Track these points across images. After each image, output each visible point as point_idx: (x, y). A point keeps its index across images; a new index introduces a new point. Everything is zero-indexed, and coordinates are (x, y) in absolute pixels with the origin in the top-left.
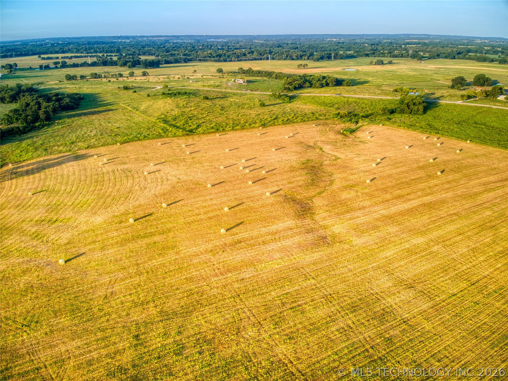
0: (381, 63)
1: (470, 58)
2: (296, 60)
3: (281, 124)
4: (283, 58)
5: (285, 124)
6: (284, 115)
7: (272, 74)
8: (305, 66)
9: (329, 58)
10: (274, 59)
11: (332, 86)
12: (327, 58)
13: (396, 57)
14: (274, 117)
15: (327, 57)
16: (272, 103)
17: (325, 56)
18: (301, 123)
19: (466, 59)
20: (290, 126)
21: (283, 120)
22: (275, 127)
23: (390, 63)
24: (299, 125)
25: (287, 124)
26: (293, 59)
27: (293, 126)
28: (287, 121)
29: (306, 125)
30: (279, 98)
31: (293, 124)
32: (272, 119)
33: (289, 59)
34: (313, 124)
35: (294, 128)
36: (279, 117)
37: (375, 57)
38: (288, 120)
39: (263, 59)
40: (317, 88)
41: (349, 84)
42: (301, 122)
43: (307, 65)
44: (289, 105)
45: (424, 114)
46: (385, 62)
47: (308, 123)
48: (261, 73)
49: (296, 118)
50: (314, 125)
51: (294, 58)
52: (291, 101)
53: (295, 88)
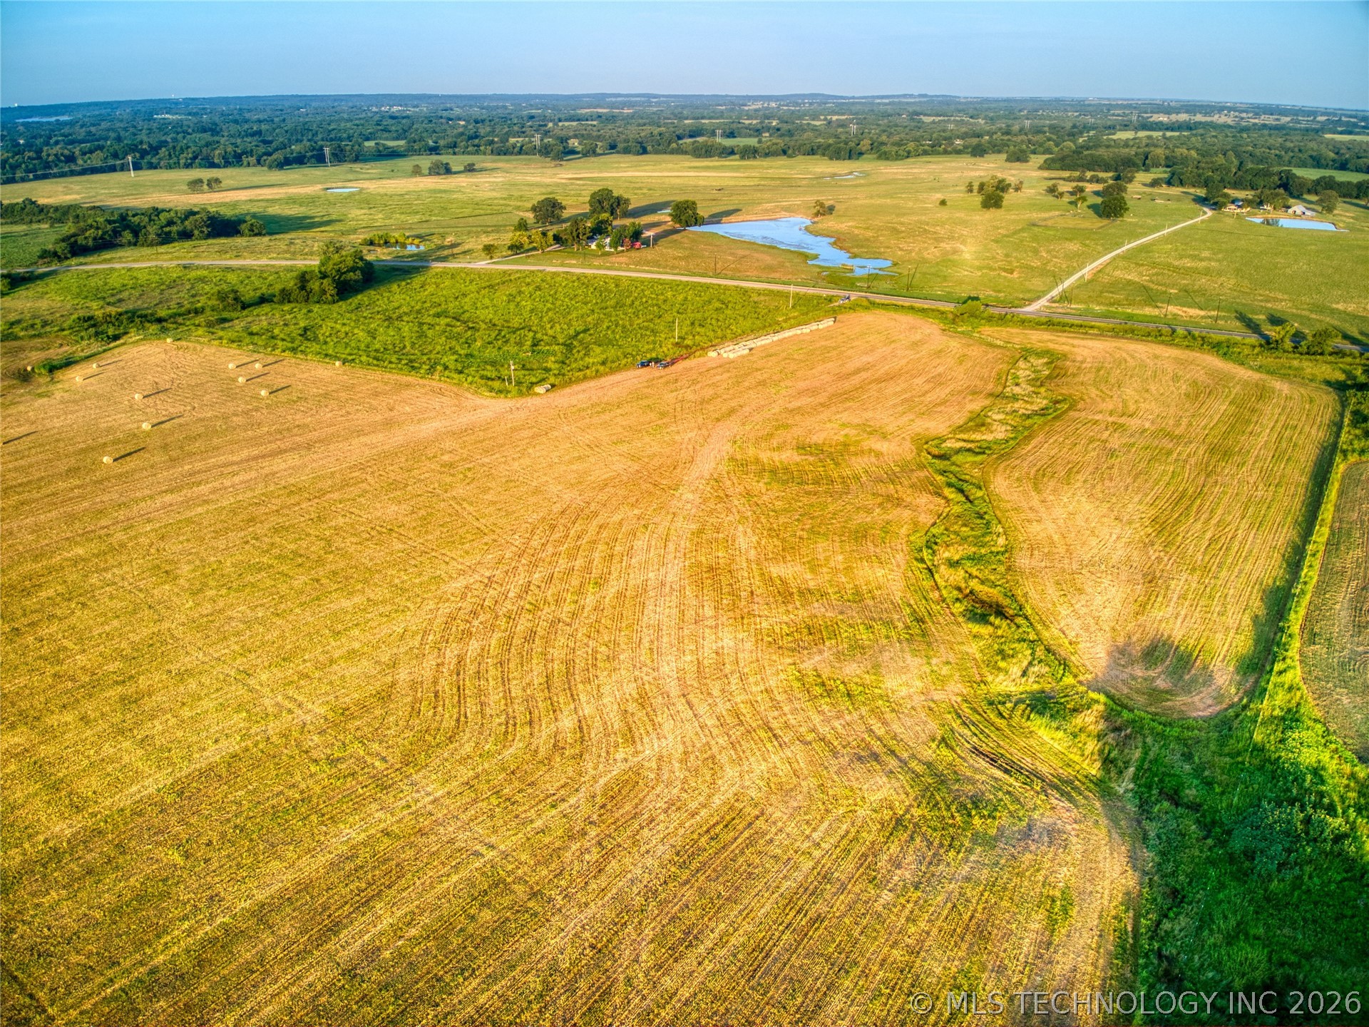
0: (442, 171)
1: (680, 151)
2: (224, 167)
4: (182, 162)
8: (213, 184)
9: (320, 159)
10: (156, 168)
11: (201, 239)
12: (313, 160)
13: (505, 154)
15: (312, 157)
17: (309, 154)
19: (672, 152)
23: (470, 169)
33: (201, 166)
37: (455, 154)
39: (118, 168)
40: (151, 245)
41: (256, 231)
43: (217, 181)
45: (341, 299)
46: (454, 169)
51: (216, 161)
53: (76, 252)
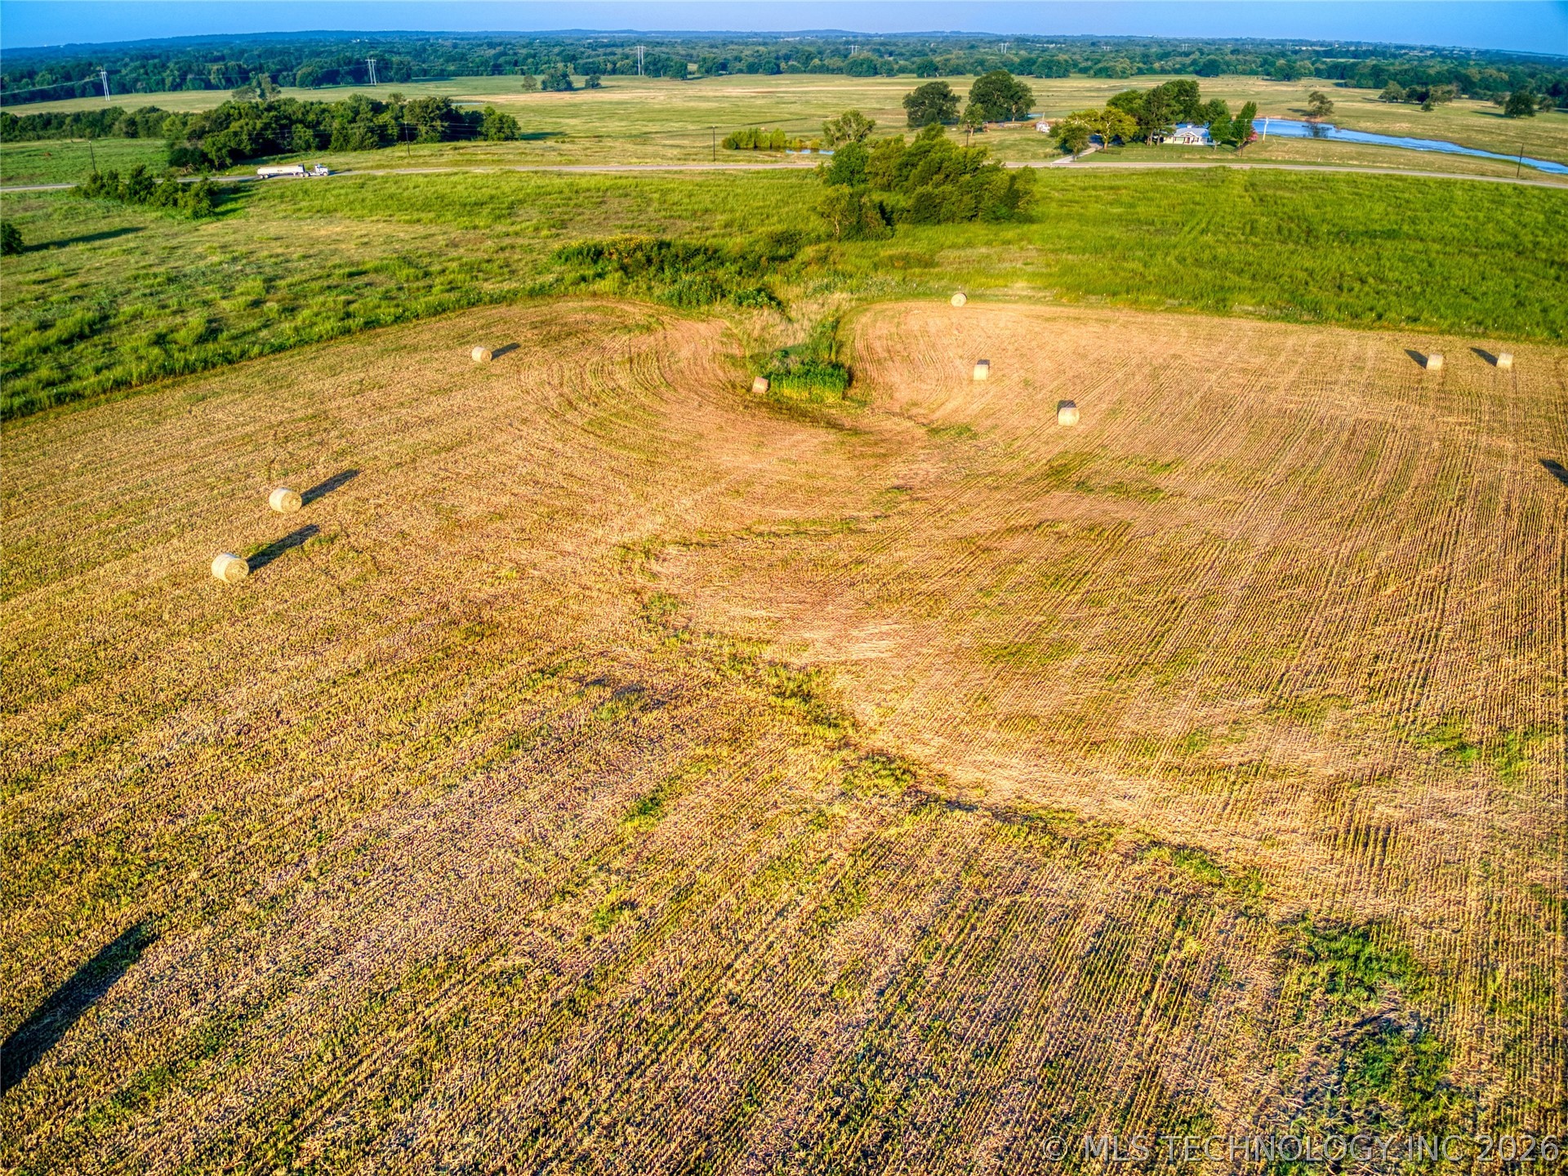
0: (563, 85)
2: (225, 88)
3: (150, 377)
5: (190, 369)
6: (172, 299)
7: (107, 121)
9: (359, 76)
10: (129, 91)
11: (432, 140)
12: (350, 79)
14: (80, 314)
16: (91, 228)
18: (346, 346)
20: (247, 391)
21: (160, 340)
22: (70, 420)
23: (593, 87)
24: (334, 371)
25: (207, 364)
26: (209, 86)
27: (275, 384)
28: (201, 340)
29: (412, 361)
30: (142, 201)
31: (279, 365)
32: (52, 335)
33: (194, 88)
34: (463, 339)
35: (289, 409)
36: (127, 309)
38: (212, 331)
42: (348, 331)
44: (210, 228)
46: (575, 85)
47: (409, 334)
48: (54, 122)
49: (290, 310)
50: (478, 354)
51: (214, 80)
52: (218, 210)
53: (239, 157)
